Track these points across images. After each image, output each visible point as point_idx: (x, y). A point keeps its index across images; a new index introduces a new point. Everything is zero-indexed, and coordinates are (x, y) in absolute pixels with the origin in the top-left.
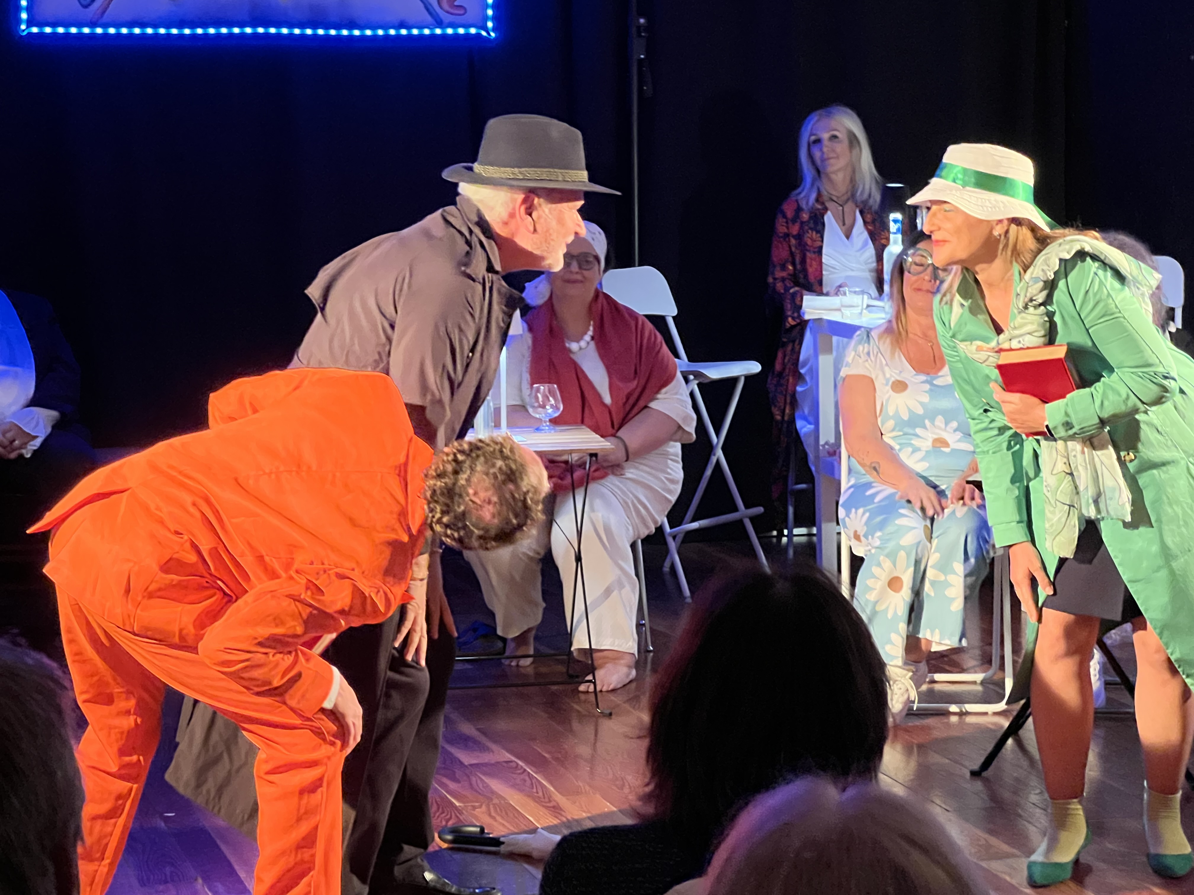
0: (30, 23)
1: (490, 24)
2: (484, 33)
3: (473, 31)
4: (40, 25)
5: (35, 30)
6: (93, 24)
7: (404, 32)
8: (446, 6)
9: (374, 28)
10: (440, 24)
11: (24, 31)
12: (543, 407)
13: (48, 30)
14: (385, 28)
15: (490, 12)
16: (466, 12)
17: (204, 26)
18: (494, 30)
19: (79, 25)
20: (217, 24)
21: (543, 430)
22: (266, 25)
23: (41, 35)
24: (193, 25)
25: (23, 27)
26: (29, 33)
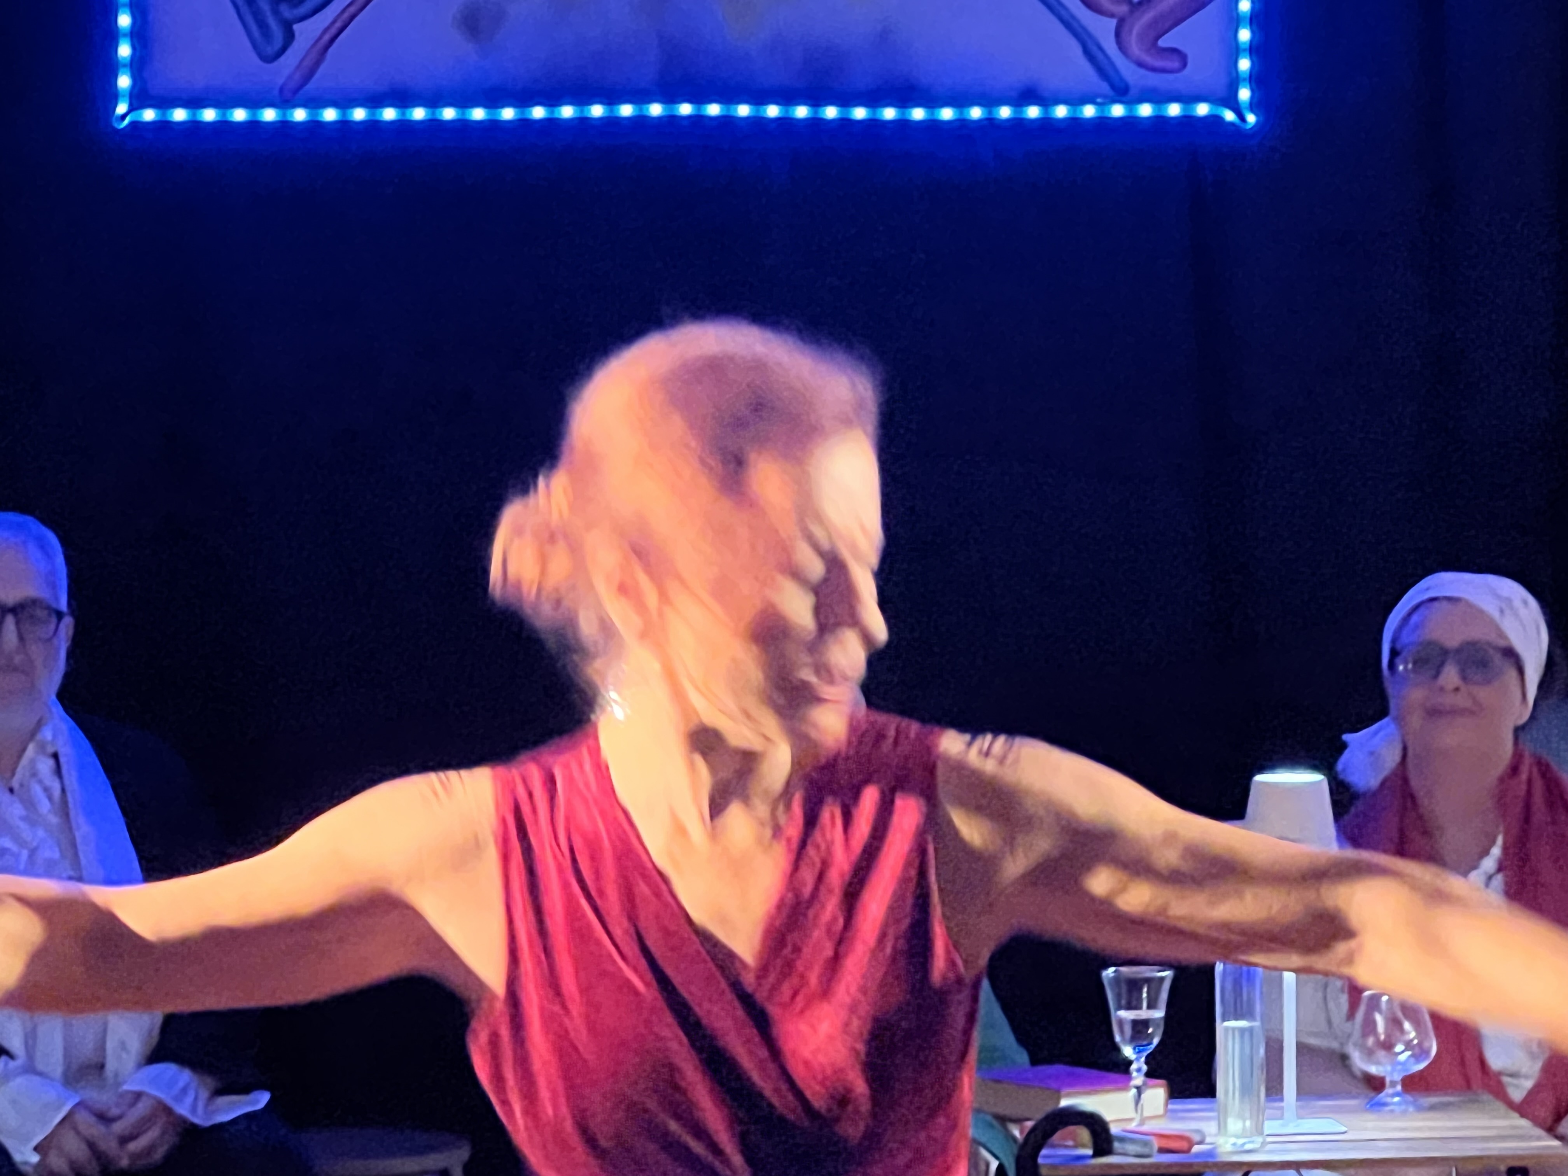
0: (139, 100)
1: (1244, 94)
2: (1229, 116)
3: (1202, 109)
4: (164, 103)
5: (149, 115)
6: (285, 102)
7: (1033, 112)
8: (1135, 49)
9: (960, 101)
10: (1121, 93)
11: (123, 117)
12: (1388, 1046)
13: (179, 115)
14: (990, 101)
15: (1244, 64)
16: (1184, 65)
17: (552, 100)
18: (1253, 106)
19: (254, 103)
20: (582, 98)
21: (1385, 1104)
22: (699, 98)
23: (163, 126)
24: (523, 100)
25: (122, 108)
26: (134, 124)
